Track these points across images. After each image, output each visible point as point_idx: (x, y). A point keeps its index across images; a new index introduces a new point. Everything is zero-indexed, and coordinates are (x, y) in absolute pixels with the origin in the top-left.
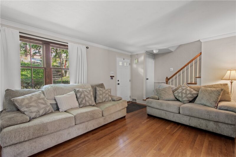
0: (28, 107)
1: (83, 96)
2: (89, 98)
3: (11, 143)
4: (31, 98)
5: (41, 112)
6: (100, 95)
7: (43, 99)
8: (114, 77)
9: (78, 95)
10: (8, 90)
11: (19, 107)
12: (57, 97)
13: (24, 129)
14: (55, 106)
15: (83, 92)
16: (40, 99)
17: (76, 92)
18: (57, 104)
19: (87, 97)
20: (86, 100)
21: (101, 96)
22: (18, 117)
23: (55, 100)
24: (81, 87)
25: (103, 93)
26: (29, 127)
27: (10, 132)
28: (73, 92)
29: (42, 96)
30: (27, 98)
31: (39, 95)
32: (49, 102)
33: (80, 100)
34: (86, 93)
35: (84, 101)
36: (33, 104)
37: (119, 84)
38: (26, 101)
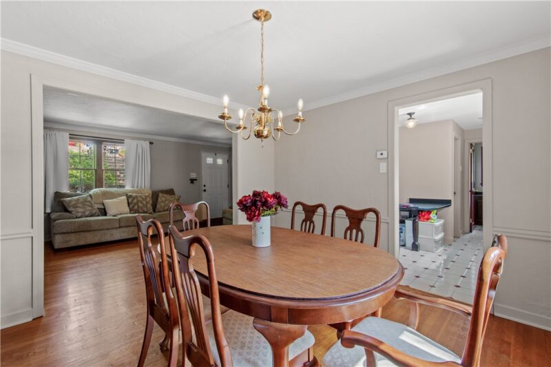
0: (75, 206)
1: (135, 201)
2: (144, 205)
3: (61, 231)
4: (78, 200)
5: (87, 213)
6: (162, 202)
7: (89, 202)
8: (196, 180)
9: (130, 200)
10: (57, 192)
11: (67, 206)
12: (106, 201)
13: (71, 223)
14: (103, 211)
15: (136, 197)
16: (87, 202)
17: (128, 197)
18: (105, 209)
19: (141, 203)
20: (138, 206)
21: (162, 204)
22: (67, 214)
23: (103, 204)
24: (137, 192)
25: (166, 200)
26: (75, 222)
27: (61, 223)
28: (125, 197)
29: (89, 199)
30: (75, 200)
31: (86, 198)
32: (96, 206)
33: (131, 206)
34: (140, 199)
35: (136, 207)
36: (79, 205)
37: (205, 191)
38: (73, 203)
